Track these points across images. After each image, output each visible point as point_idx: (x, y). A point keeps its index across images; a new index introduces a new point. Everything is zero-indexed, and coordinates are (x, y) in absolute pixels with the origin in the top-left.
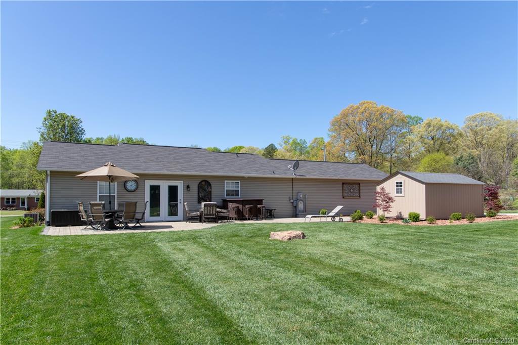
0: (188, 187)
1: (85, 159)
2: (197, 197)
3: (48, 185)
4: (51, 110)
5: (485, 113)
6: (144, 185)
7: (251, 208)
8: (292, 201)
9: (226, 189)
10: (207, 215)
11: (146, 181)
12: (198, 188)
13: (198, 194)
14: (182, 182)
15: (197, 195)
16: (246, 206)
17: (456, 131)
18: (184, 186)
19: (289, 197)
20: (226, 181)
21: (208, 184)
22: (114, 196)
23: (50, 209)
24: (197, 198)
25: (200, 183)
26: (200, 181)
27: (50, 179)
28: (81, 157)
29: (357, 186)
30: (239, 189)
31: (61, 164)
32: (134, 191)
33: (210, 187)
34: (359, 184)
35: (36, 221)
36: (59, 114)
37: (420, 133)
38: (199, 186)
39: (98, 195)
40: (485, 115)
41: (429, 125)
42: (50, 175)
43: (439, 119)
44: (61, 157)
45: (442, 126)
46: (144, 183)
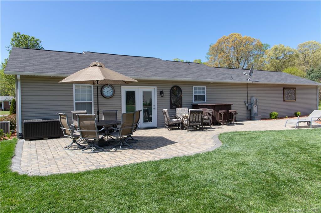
0: (161, 93)
1: (57, 64)
2: (169, 102)
3: (18, 92)
4: (17, 33)
5: (311, 41)
6: (121, 91)
7: (225, 113)
8: (247, 105)
9: (194, 94)
10: (193, 122)
11: (122, 87)
12: (170, 94)
13: (171, 99)
14: (156, 87)
15: (169, 100)
16: (220, 111)
17: (295, 53)
18: (157, 91)
19: (245, 102)
20: (194, 87)
21: (179, 89)
22: (91, 103)
23: (22, 120)
24: (169, 104)
25: (172, 88)
26: (172, 87)
27: (21, 85)
28: (52, 61)
29: (293, 91)
30: (205, 94)
31: (32, 68)
32: (111, 97)
33: (180, 93)
34: (295, 89)
35: (7, 131)
36: (22, 35)
37: (271, 55)
38: (171, 92)
39: (75, 102)
40: (311, 43)
41: (276, 49)
42: (21, 79)
43: (283, 45)
44: (32, 62)
45: (285, 50)
46: (121, 89)
